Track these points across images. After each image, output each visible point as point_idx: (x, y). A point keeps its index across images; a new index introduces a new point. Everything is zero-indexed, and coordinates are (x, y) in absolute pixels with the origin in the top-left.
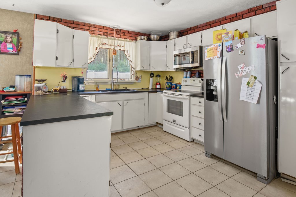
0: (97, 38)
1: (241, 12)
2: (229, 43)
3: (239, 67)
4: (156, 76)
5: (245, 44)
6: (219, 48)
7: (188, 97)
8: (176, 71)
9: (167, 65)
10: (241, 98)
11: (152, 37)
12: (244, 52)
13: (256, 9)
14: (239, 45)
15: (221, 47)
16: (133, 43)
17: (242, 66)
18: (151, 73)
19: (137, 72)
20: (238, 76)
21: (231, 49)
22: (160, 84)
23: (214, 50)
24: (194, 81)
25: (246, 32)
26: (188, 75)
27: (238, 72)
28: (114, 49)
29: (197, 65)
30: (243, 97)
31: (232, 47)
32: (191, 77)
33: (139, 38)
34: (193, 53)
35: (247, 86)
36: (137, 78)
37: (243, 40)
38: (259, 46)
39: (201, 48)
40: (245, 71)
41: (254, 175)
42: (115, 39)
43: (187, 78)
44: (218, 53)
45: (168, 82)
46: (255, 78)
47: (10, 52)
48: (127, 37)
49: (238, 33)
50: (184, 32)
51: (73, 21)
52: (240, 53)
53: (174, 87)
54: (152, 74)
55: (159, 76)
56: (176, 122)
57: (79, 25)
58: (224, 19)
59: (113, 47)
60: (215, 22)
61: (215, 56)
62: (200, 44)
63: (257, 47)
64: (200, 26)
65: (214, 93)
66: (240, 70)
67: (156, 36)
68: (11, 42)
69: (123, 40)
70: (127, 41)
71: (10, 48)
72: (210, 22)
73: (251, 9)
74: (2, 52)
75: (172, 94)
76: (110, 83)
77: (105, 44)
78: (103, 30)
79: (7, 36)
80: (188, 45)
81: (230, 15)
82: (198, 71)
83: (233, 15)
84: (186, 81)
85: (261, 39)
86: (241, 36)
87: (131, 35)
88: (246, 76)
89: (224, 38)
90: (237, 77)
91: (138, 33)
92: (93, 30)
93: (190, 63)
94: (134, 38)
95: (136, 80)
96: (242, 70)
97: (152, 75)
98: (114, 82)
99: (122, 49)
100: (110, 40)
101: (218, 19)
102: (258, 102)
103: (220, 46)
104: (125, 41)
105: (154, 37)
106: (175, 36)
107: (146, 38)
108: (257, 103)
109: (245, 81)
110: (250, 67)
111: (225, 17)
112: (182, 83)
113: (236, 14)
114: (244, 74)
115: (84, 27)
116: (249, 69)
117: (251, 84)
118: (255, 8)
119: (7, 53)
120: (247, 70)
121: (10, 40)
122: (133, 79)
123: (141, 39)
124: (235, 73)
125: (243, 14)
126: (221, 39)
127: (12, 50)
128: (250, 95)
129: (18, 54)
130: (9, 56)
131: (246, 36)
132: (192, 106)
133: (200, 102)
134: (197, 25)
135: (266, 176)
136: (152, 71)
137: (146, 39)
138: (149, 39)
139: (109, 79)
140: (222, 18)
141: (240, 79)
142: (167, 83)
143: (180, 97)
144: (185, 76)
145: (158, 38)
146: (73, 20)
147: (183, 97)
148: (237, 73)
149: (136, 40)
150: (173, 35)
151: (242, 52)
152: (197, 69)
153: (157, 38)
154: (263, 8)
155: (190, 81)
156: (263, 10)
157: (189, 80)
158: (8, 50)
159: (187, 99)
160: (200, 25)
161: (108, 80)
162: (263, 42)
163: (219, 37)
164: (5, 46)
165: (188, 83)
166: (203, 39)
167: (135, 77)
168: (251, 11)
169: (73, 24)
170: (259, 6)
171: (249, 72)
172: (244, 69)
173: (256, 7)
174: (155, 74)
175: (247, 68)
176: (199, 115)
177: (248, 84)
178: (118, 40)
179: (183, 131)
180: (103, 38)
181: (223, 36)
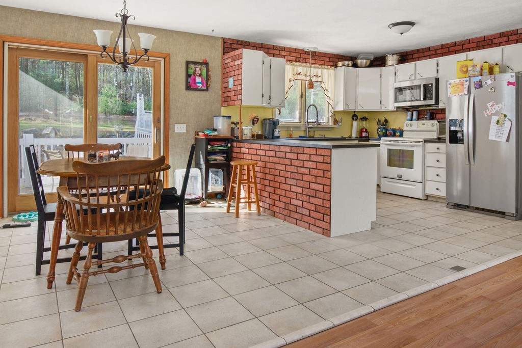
0: (291, 67)
1: (491, 36)
2: (478, 79)
3: (488, 105)
4: (361, 119)
5: (495, 80)
6: (465, 83)
7: (421, 143)
8: (397, 111)
9: (382, 103)
10: (490, 138)
11: (359, 61)
12: (494, 89)
13: (510, 33)
14: (489, 82)
15: (468, 83)
16: (332, 71)
17: (491, 103)
18: (354, 114)
19: (335, 113)
20: (487, 114)
21: (480, 85)
22: (366, 131)
23: (459, 86)
24: (423, 124)
25: (497, 64)
26: (415, 117)
27: (487, 110)
28: (311, 80)
29: (433, 102)
30: (492, 137)
31: (481, 83)
32: (418, 119)
33: (340, 64)
34: (425, 86)
35: (497, 125)
36: (336, 122)
37: (493, 76)
38: (509, 83)
39: (437, 80)
40: (495, 109)
41: (502, 214)
42: (311, 67)
43: (412, 120)
44: (465, 90)
45: (382, 127)
46: (505, 116)
47: (199, 88)
48: (323, 63)
49: (487, 66)
50: (407, 55)
51: (262, 44)
52: (490, 90)
53: (391, 134)
54: (355, 116)
55: (365, 119)
56: (403, 178)
57: (268, 49)
58: (468, 42)
59: (308, 78)
60: (455, 46)
61: (461, 92)
62: (434, 75)
63: (508, 85)
64: (433, 49)
65: (459, 135)
66: (490, 108)
67: (364, 61)
68: (200, 75)
69: (320, 67)
70: (325, 68)
71: (199, 83)
72: (447, 44)
73: (503, 33)
74: (192, 87)
75: (395, 141)
76: (303, 129)
77: (299, 74)
78: (295, 55)
79: (196, 67)
80: (417, 75)
81: (477, 38)
82: (430, 110)
83: (480, 38)
84: (411, 125)
85: (512, 77)
86: (491, 71)
87: (327, 59)
88: (496, 114)
89: (471, 72)
90: (486, 116)
91: (338, 55)
92: (283, 54)
93: (422, 99)
94: (332, 64)
95: (335, 124)
96: (492, 108)
97: (354, 118)
98: (310, 126)
99: (320, 79)
100: (305, 69)
101: (460, 42)
102: (508, 140)
103: (467, 81)
104: (323, 68)
105: (361, 62)
106: (395, 62)
107: (350, 63)
108: (506, 141)
109: (494, 119)
110: (500, 105)
111: (469, 40)
112: (405, 128)
113: (484, 37)
114: (494, 112)
115: (274, 52)
116: (499, 107)
117: (500, 122)
118: (508, 32)
119: (197, 89)
120: (497, 108)
121: (199, 72)
122: (331, 123)
123: (343, 65)
124: (484, 112)
125: (493, 38)
126: (467, 72)
127: (201, 85)
128: (499, 134)
129: (207, 90)
130: (198, 93)
131: (497, 69)
132: (427, 155)
133: (438, 149)
134: (429, 46)
135: (515, 213)
136: (355, 112)
137: (350, 65)
138: (355, 65)
139: (301, 122)
140: (466, 41)
141: (489, 117)
142: (379, 128)
143: (409, 143)
144: (409, 117)
145: (368, 63)
146: (262, 42)
147: (414, 143)
148: (486, 112)
149: (336, 66)
150: (391, 60)
151: (491, 89)
152: (428, 108)
153: (366, 63)
154: (517, 34)
155: (418, 125)
156: (518, 35)
157: (415, 123)
158: (198, 85)
159: (419, 146)
160: (433, 47)
161: (300, 124)
162: (513, 80)
163: (465, 69)
164: (194, 80)
165: (414, 128)
166: (439, 68)
167: (333, 120)
168: (504, 35)
169: (262, 47)
170: (513, 31)
171: (499, 110)
172: (494, 107)
173: (510, 31)
174: (360, 116)
175: (497, 106)
176: (437, 164)
177: (498, 122)
178: (315, 67)
179: (414, 187)
180: (297, 66)
181: (469, 69)
